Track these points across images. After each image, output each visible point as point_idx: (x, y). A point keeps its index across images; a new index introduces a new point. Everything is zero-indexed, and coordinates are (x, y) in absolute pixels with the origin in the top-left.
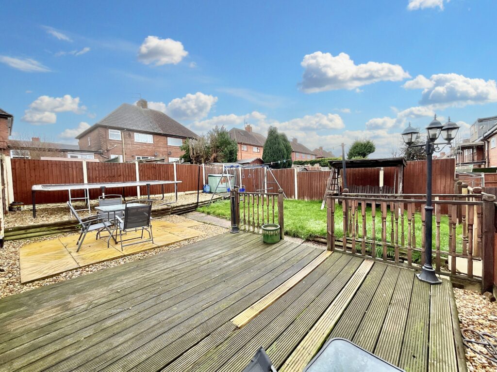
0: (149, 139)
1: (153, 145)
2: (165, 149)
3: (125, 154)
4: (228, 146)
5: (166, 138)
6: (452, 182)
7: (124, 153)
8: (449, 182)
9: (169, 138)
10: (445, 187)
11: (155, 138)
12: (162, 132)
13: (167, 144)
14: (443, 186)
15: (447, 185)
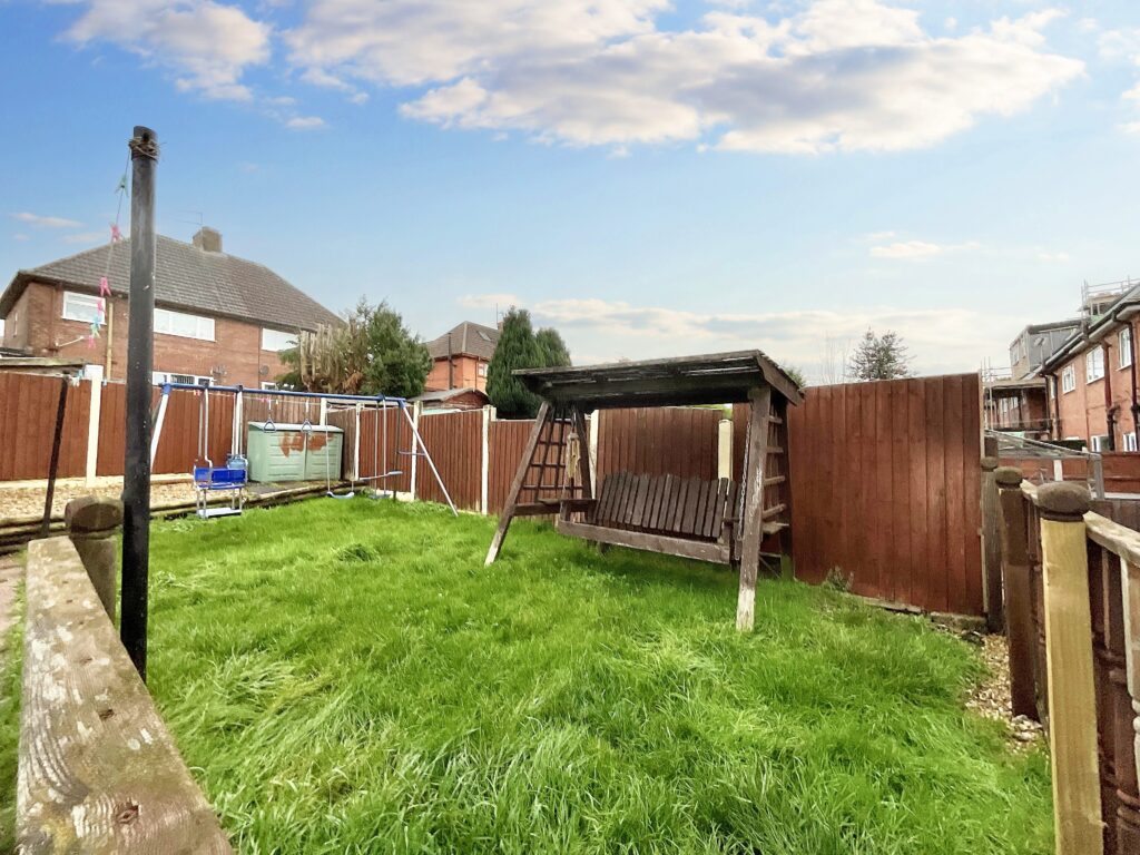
0: (203, 329)
1: (212, 345)
2: (252, 360)
3: (113, 363)
4: (389, 352)
5: (256, 329)
6: (973, 473)
7: (109, 360)
8: (960, 473)
9: (266, 332)
10: (943, 493)
11: (220, 327)
12: (247, 314)
13: (259, 346)
14: (936, 484)
15: (950, 482)
